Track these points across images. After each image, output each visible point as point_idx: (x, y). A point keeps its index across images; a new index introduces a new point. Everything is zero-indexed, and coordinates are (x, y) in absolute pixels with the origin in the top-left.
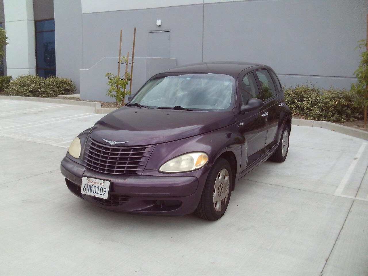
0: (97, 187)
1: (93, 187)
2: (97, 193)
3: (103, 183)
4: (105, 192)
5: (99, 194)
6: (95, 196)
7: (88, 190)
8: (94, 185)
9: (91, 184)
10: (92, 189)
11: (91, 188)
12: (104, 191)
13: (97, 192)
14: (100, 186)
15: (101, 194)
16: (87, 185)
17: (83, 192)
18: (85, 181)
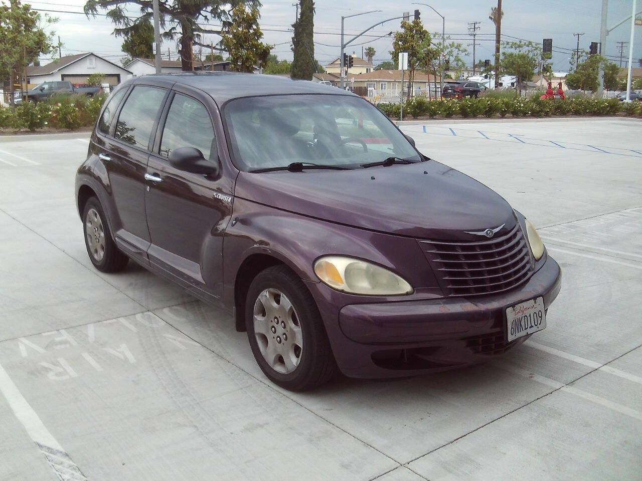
0: (528, 315)
1: (523, 318)
3: (534, 304)
4: (541, 317)
5: (533, 326)
6: (529, 333)
7: (516, 329)
8: (524, 315)
9: (520, 316)
10: (523, 324)
11: (520, 321)
12: (539, 317)
13: (529, 325)
14: (531, 311)
15: (536, 325)
16: (514, 322)
17: (511, 338)
18: (511, 315)
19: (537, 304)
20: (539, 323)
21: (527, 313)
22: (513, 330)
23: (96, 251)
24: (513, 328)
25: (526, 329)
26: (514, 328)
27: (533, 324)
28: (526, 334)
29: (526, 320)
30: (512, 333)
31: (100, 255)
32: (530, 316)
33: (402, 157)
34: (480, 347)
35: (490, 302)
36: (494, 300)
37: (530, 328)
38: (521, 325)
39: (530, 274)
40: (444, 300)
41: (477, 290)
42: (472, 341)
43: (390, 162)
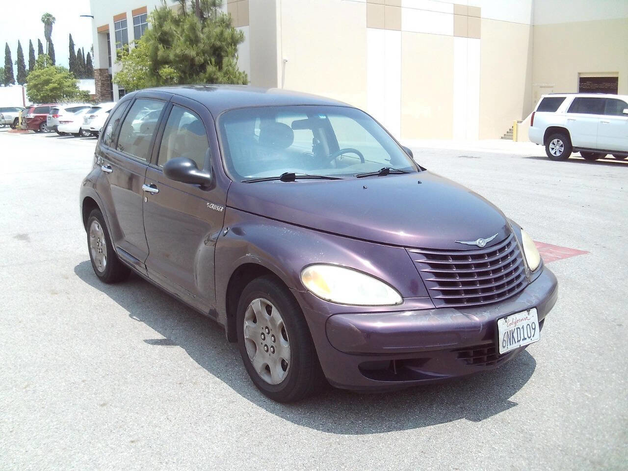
1: (516, 330)
3: (527, 316)
5: (526, 339)
7: (509, 341)
8: (517, 327)
11: (513, 334)
12: (533, 329)
13: (522, 338)
14: (525, 323)
15: (529, 338)
16: (506, 334)
18: (503, 327)
19: (531, 315)
20: (532, 335)
21: (520, 325)
22: (504, 342)
23: (99, 261)
25: (518, 341)
26: (506, 340)
27: (526, 336)
28: (519, 347)
29: (519, 332)
30: (504, 345)
32: (523, 328)
33: (397, 168)
34: (472, 359)
36: (485, 312)
37: (523, 340)
38: (513, 337)
39: (524, 284)
40: (435, 311)
41: (469, 300)
42: (463, 353)
43: (385, 172)
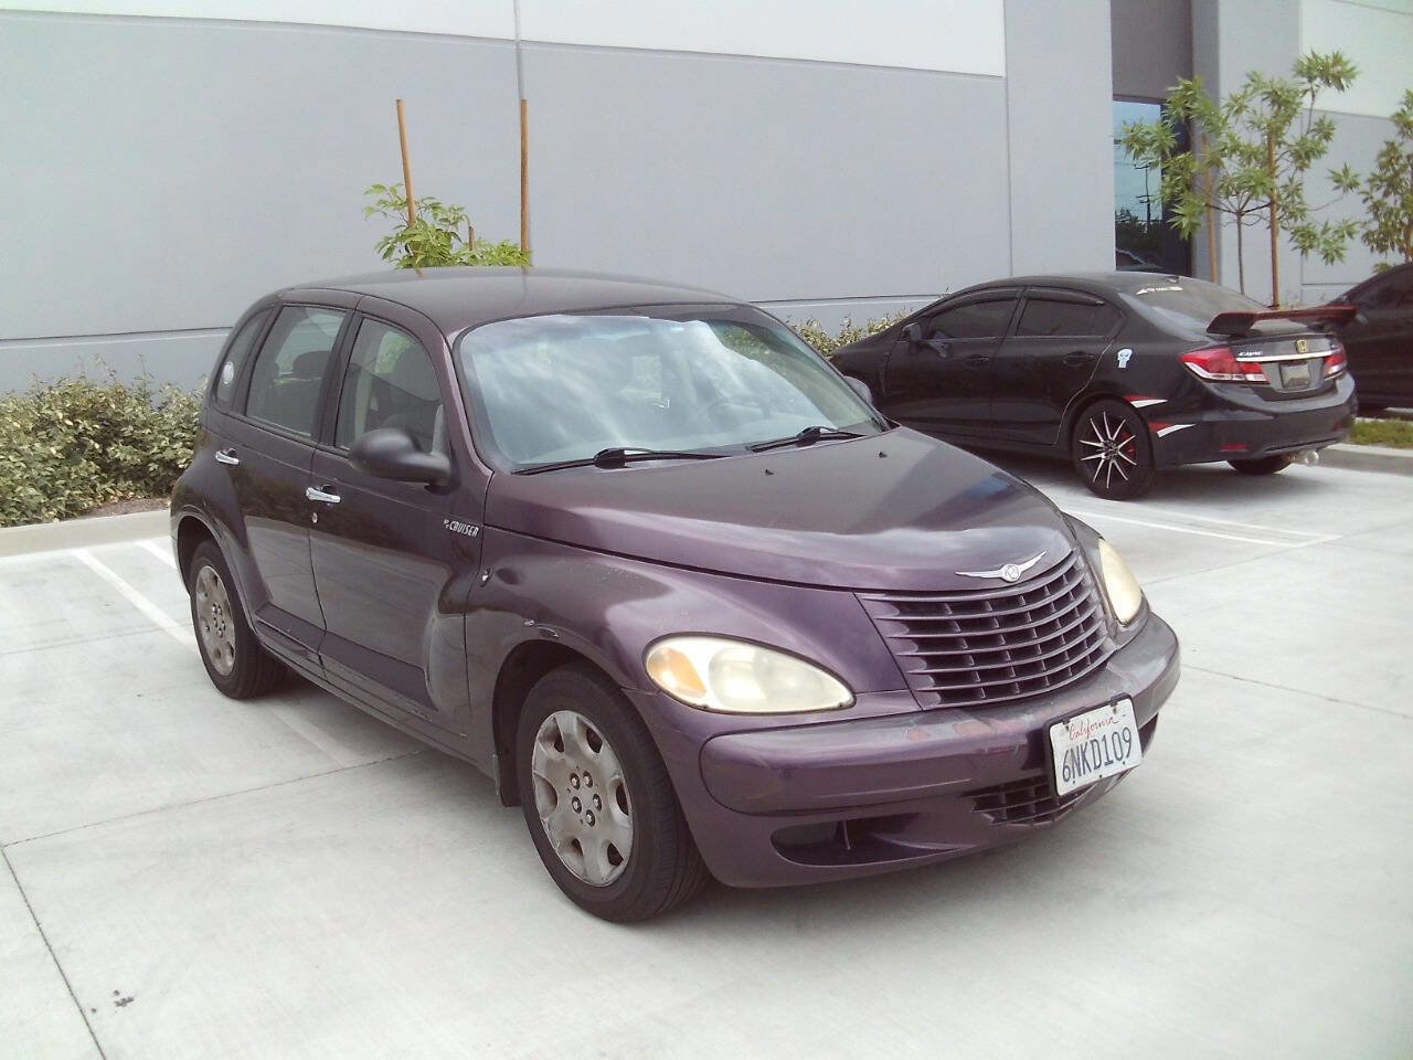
0: (1100, 739)
1: (1090, 746)
2: (1106, 764)
3: (1112, 715)
4: (1130, 741)
5: (1112, 762)
6: (1104, 776)
7: (1076, 769)
8: (1091, 739)
9: (1081, 740)
10: (1089, 756)
11: (1083, 753)
12: (1126, 741)
13: (1104, 760)
14: (1108, 730)
15: (1119, 759)
16: (1070, 754)
17: (1063, 788)
18: (1060, 739)
19: (1120, 714)
20: (1125, 754)
21: (1097, 734)
22: (1067, 770)
23: (218, 654)
24: (1067, 767)
25: (1096, 768)
26: (1070, 766)
27: (1112, 757)
28: (1098, 778)
29: (1096, 749)
30: (1067, 777)
31: (228, 663)
32: (1104, 739)
33: (837, 426)
34: (1004, 810)
35: (1017, 716)
36: (1024, 712)
38: (1084, 759)
40: (920, 716)
41: (991, 691)
42: (986, 798)
43: (811, 437)
